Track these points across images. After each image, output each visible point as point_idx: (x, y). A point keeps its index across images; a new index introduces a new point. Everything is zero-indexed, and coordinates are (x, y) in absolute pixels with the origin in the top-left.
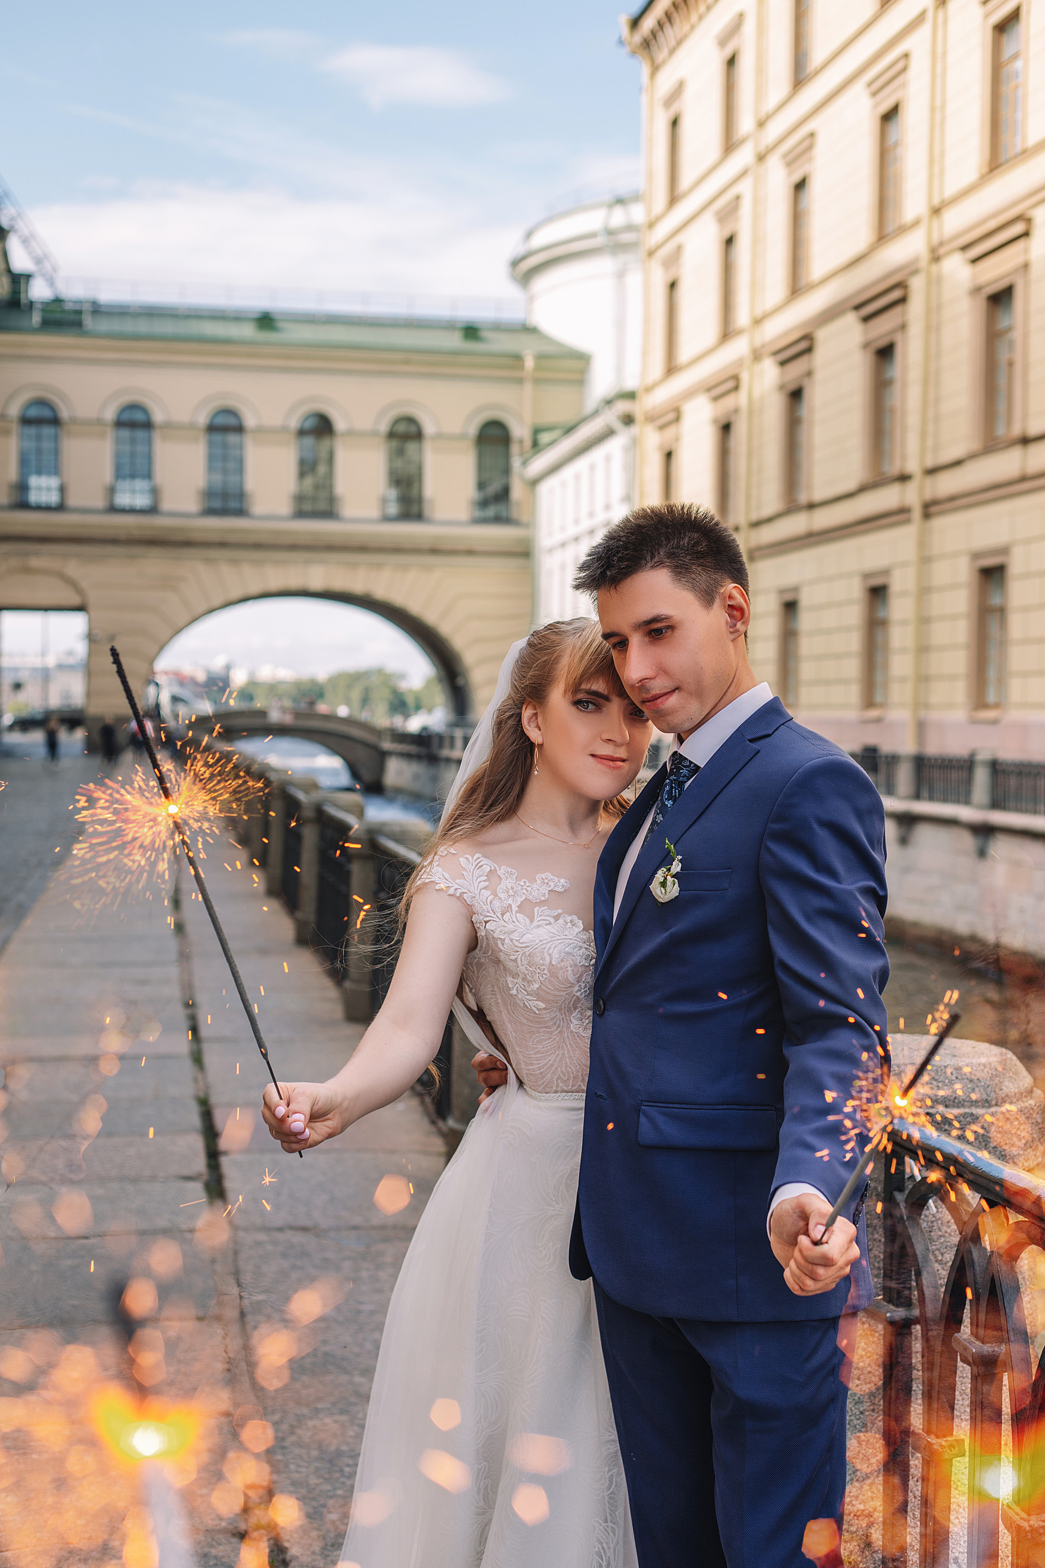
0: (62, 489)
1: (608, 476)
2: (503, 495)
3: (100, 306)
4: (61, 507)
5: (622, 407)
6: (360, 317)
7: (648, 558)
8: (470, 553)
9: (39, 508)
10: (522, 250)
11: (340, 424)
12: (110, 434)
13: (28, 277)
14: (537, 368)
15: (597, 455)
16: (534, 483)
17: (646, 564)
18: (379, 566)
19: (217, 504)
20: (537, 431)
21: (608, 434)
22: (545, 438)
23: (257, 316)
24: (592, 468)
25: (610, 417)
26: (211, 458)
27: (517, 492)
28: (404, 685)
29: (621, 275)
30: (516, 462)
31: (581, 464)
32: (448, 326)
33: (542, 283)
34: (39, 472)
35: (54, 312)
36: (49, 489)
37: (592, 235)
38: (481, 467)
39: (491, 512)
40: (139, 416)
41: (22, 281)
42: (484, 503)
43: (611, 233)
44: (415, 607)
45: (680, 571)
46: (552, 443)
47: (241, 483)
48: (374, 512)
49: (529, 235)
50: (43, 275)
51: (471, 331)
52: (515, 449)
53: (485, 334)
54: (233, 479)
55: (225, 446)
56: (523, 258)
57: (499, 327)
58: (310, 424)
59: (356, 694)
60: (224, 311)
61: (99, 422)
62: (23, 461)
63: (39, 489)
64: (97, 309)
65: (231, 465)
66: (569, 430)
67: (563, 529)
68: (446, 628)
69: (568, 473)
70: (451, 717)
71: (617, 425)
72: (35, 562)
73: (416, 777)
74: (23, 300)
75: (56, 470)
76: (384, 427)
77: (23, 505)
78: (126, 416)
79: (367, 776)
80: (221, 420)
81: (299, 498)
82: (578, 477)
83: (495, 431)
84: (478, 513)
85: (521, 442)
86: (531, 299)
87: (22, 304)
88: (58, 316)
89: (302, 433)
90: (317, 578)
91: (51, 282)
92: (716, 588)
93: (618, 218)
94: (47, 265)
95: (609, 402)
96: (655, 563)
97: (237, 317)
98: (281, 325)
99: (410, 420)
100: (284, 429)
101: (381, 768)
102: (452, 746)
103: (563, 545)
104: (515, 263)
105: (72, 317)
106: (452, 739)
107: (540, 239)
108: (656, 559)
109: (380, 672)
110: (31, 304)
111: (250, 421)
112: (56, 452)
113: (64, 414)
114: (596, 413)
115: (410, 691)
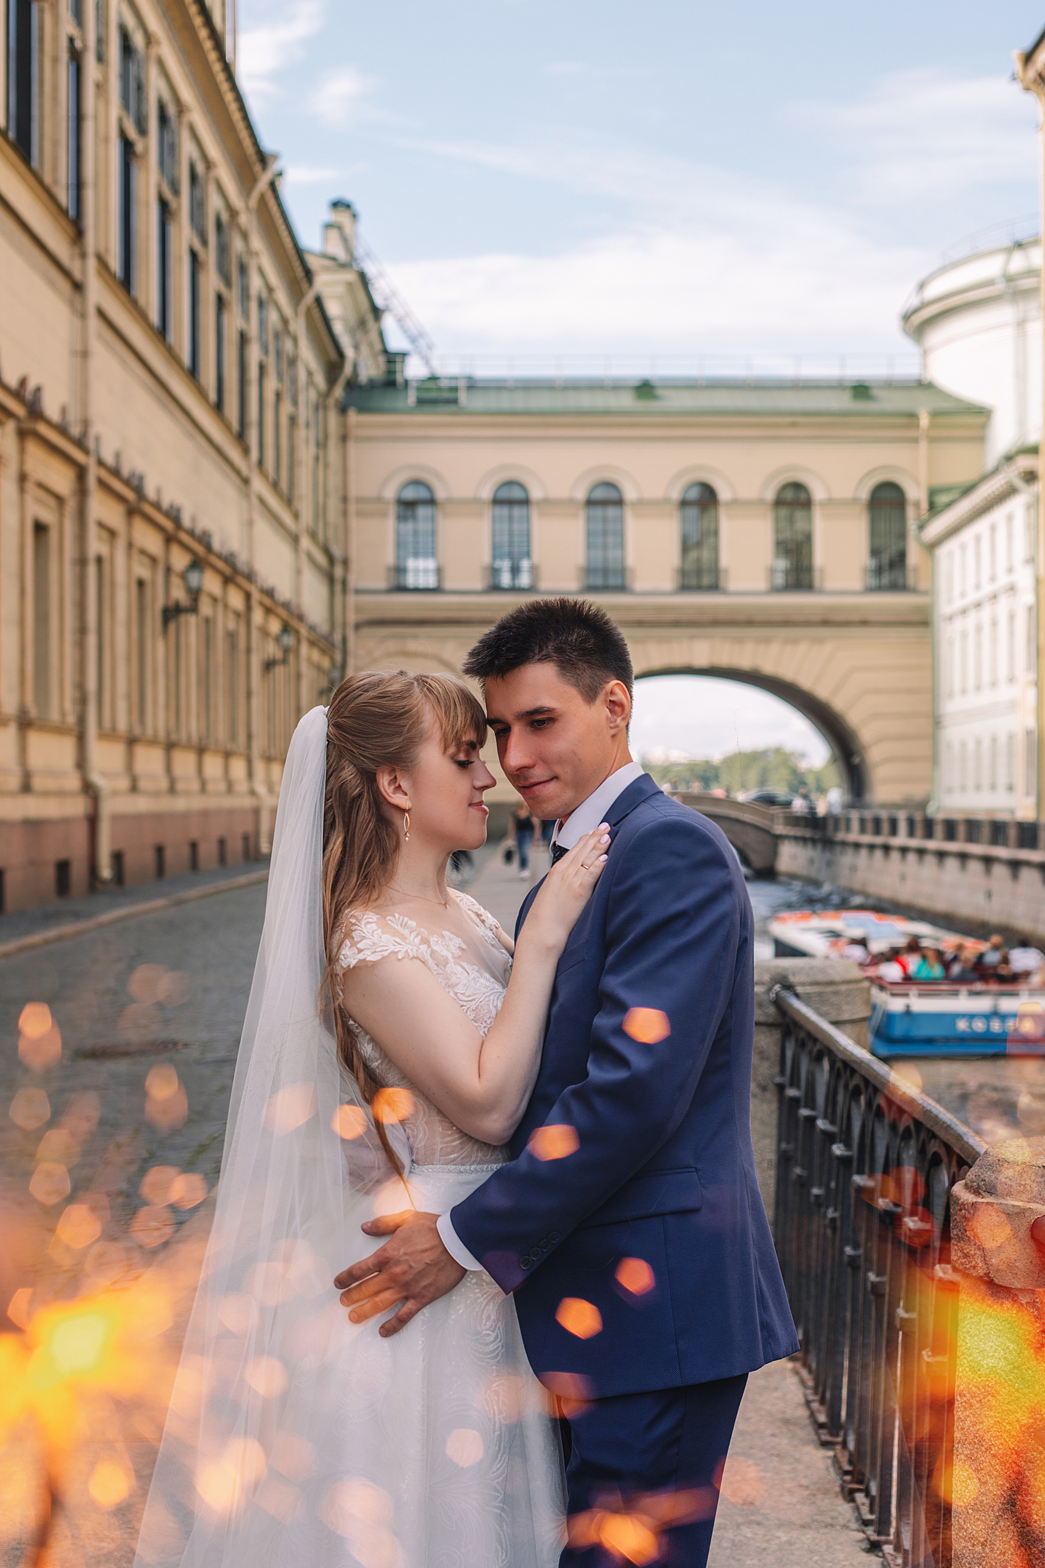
0: (439, 571)
1: (1010, 536)
2: (899, 561)
3: (476, 381)
4: (437, 590)
5: (1024, 463)
6: (744, 381)
7: (537, 651)
8: (864, 623)
9: (417, 590)
10: (915, 302)
11: (724, 494)
12: (488, 512)
13: (404, 355)
14: (932, 426)
15: (998, 515)
16: (932, 547)
17: (533, 657)
18: (767, 641)
19: (599, 581)
20: (933, 493)
21: (1010, 492)
22: (942, 499)
23: (637, 384)
24: (993, 529)
25: (1011, 474)
26: (590, 534)
27: (914, 556)
28: (803, 765)
29: (1021, 323)
30: (912, 525)
31: (982, 526)
32: (836, 386)
33: (936, 336)
34: (416, 555)
35: (429, 390)
36: (426, 571)
37: (989, 283)
38: (874, 533)
39: (885, 580)
40: (517, 494)
41: (398, 359)
42: (879, 571)
43: (1009, 279)
44: (806, 682)
45: (566, 666)
46: (949, 505)
47: (623, 559)
48: (761, 584)
49: (922, 286)
50: (420, 353)
51: (861, 390)
52: (910, 512)
53: (876, 392)
54: (612, 554)
55: (605, 520)
56: (916, 311)
57: (891, 385)
58: (694, 494)
59: (753, 775)
60: (603, 381)
61: (476, 501)
62: (400, 545)
63: (417, 571)
64: (473, 385)
65: (611, 540)
66: (968, 490)
67: (963, 595)
68: (839, 704)
69: (967, 535)
70: (848, 798)
71: (1019, 483)
72: (412, 646)
73: (811, 861)
74: (399, 378)
75: (432, 553)
76: (770, 495)
77: (402, 589)
78: (504, 494)
79: (758, 861)
80: (600, 494)
81: (683, 573)
82: (978, 539)
83: (888, 494)
84: (873, 582)
85: (917, 504)
86: (925, 353)
87: (397, 383)
88: (433, 395)
89: (684, 504)
90: (701, 655)
91: (427, 361)
92: (601, 684)
93: (1018, 263)
94: (422, 343)
95: (1009, 458)
96: (543, 655)
97: (616, 386)
98: (660, 392)
99: (798, 487)
100: (666, 501)
101: (774, 854)
102: (848, 829)
103: (964, 612)
104: (906, 317)
105: (446, 395)
106: (848, 821)
107: (934, 290)
108: (544, 652)
109: (778, 751)
110: (406, 382)
111: (630, 494)
112: (433, 533)
113: (441, 494)
114: (995, 471)
115: (810, 771)
